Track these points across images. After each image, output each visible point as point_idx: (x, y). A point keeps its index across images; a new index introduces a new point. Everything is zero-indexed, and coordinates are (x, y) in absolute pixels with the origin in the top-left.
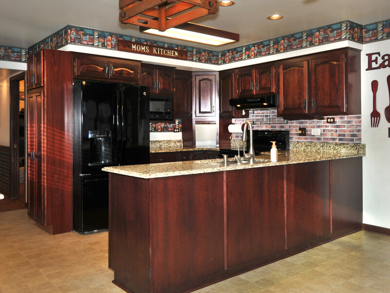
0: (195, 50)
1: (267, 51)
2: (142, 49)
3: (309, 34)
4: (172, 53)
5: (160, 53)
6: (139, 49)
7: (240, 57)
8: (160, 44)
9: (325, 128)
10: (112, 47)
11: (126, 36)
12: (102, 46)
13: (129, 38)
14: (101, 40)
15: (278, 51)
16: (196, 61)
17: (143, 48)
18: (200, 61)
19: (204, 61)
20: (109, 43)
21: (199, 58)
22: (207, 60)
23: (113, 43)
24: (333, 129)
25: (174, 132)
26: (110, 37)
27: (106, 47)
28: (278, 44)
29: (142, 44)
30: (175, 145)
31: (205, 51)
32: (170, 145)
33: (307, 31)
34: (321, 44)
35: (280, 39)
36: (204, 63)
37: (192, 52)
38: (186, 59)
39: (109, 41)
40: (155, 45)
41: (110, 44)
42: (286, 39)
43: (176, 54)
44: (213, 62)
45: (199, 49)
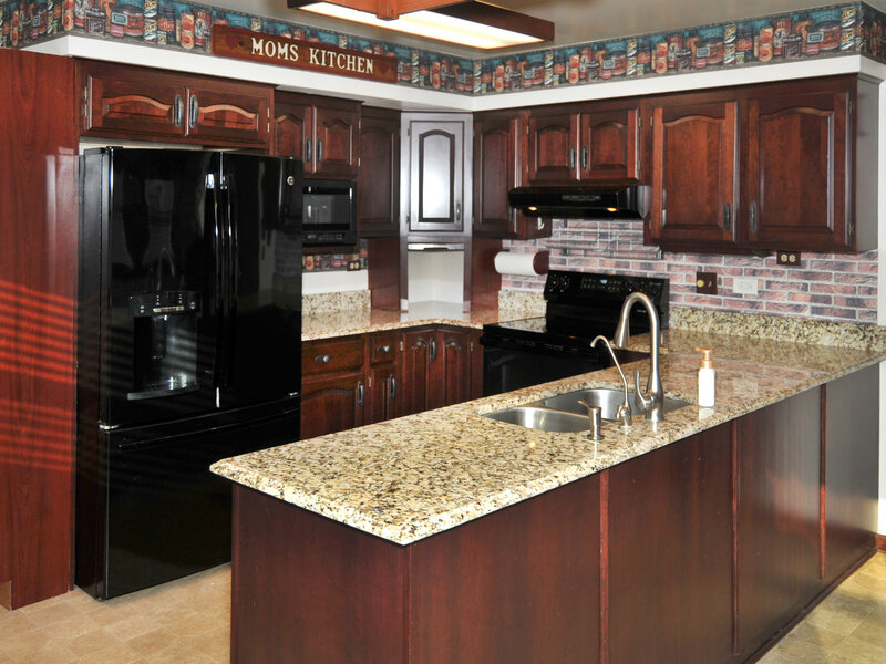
0: (415, 57)
1: (617, 69)
2: (281, 51)
3: (744, 32)
4: (359, 64)
5: (328, 62)
6: (271, 51)
7: (537, 79)
8: (328, 39)
9: (772, 278)
10: (196, 46)
11: (235, 13)
12: (168, 43)
13: (245, 20)
14: (166, 24)
15: (649, 71)
16: (417, 85)
17: (283, 50)
18: (428, 85)
19: (437, 86)
20: (188, 33)
21: (427, 78)
22: (446, 82)
23: (200, 33)
24: (795, 281)
25: (349, 270)
26: (191, 17)
27: (179, 44)
28: (651, 51)
29: (279, 39)
30: (351, 306)
31: (440, 58)
32: (338, 307)
33: (737, 23)
34: (780, 59)
35: (656, 39)
36: (439, 90)
37: (410, 61)
38: (393, 81)
39: (188, 27)
40: (315, 40)
41: (191, 37)
42: (673, 39)
43: (370, 65)
44: (461, 87)
45: (426, 52)
